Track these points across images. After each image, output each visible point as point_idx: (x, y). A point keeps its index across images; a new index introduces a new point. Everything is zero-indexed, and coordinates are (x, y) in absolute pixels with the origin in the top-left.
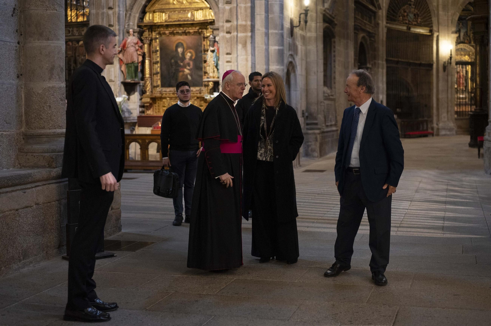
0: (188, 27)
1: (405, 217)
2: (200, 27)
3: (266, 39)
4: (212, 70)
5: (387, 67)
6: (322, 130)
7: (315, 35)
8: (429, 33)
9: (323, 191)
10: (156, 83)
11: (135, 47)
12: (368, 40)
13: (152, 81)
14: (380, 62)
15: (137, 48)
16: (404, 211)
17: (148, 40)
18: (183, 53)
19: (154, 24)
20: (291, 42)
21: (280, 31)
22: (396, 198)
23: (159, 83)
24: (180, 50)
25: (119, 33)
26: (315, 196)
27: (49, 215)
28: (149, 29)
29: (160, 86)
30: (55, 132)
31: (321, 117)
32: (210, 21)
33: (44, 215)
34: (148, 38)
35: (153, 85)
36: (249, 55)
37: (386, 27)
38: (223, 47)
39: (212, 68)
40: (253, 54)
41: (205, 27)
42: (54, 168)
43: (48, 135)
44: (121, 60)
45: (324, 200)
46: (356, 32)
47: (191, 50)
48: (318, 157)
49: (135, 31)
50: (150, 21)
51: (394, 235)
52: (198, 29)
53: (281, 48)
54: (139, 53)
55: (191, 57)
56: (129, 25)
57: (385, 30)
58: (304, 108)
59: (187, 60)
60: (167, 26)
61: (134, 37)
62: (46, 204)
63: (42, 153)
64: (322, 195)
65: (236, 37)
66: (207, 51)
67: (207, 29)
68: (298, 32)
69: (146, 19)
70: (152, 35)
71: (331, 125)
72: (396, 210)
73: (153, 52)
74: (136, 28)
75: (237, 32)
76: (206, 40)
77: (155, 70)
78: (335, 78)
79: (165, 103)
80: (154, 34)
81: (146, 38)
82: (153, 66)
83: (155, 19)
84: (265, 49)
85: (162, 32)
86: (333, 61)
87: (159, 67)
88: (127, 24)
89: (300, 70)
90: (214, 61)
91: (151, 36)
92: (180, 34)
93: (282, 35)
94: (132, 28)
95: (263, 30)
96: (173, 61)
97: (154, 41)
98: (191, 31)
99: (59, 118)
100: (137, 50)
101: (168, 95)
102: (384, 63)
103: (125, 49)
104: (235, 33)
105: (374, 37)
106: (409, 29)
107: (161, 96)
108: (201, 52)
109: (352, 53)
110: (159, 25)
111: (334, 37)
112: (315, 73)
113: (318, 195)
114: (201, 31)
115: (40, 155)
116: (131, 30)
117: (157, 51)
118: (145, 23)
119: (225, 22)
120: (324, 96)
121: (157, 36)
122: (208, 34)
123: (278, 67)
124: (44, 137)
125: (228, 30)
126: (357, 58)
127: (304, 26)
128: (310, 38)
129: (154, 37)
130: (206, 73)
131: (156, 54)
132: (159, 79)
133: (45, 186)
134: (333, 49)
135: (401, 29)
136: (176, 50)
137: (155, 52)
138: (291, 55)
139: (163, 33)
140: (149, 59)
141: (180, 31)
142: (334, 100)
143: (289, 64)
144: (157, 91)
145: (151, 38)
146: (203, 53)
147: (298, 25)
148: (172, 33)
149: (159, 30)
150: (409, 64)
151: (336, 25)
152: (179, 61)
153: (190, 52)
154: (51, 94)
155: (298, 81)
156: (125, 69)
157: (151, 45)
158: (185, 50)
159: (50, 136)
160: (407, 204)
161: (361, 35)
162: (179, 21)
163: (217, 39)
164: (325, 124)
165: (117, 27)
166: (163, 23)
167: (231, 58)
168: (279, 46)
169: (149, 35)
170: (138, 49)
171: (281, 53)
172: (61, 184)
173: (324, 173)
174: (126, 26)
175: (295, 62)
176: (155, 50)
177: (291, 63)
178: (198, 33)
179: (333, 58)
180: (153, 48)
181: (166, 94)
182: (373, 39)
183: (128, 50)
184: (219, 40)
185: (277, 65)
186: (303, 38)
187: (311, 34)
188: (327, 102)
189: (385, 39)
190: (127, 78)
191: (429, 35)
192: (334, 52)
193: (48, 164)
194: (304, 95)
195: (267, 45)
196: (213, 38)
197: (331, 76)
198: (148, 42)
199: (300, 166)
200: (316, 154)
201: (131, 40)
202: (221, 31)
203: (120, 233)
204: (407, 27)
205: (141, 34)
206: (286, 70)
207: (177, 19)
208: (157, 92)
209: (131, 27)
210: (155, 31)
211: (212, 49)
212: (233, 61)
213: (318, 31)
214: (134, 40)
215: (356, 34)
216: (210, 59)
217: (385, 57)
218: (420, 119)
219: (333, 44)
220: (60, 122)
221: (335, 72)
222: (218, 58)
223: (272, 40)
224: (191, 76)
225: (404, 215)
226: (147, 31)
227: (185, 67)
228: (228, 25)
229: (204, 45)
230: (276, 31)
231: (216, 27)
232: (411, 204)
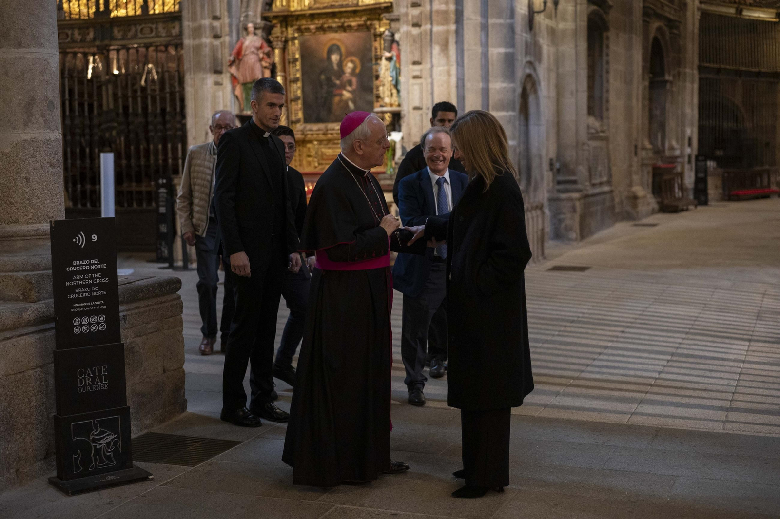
0: (348, 18)
1: (742, 383)
2: (368, 16)
3: (483, 36)
4: (387, 93)
5: (700, 79)
6: (585, 192)
7: (574, 27)
8: (775, 18)
9: (581, 315)
10: (296, 116)
11: (257, 54)
12: (668, 33)
13: (288, 113)
14: (688, 70)
15: (261, 55)
16: (737, 367)
17: (281, 41)
18: (340, 64)
19: (289, 13)
20: (529, 40)
21: (508, 21)
22: (720, 332)
23: (300, 115)
24: (335, 58)
25: (231, 31)
26: (566, 326)
27: (20, 397)
28: (281, 22)
29: (302, 120)
30: (38, 229)
31: (582, 170)
32: (385, 5)
33: (8, 399)
34: (280, 39)
35: (290, 119)
36: (453, 65)
37: (699, 9)
38: (407, 53)
39: (387, 89)
40: (460, 63)
41: (377, 17)
42: (34, 302)
43: (25, 236)
44: (234, 78)
45: (582, 335)
46: (647, 19)
47: (354, 58)
48: (576, 240)
49: (258, 26)
50: (283, 8)
51: (720, 431)
52: (364, 21)
53: (510, 50)
54: (264, 64)
55: (354, 70)
56: (247, 16)
57: (698, 15)
58: (552, 154)
59: (347, 75)
60: (312, 17)
61: (255, 38)
62: (14, 376)
63: (12, 271)
64: (580, 325)
65: (429, 33)
66: (381, 59)
67: (379, 20)
68: (542, 21)
69: (276, 5)
70: (287, 33)
71: (601, 184)
72: (721, 362)
73: (289, 62)
74: (259, 21)
75: (431, 24)
76: (378, 39)
77: (292, 93)
78: (608, 101)
79: (312, 150)
80: (291, 32)
81: (277, 37)
82: (290, 86)
83: (292, 4)
84: (482, 53)
85: (303, 27)
86: (604, 70)
87: (299, 88)
88: (243, 15)
89: (545, 90)
90: (391, 77)
91: (285, 34)
92: (335, 30)
93: (512, 29)
94: (252, 22)
95: (478, 19)
96: (323, 77)
97: (290, 43)
98: (353, 24)
99: (48, 201)
100: (261, 60)
101: (315, 136)
102: (696, 72)
103: (241, 57)
104: (428, 26)
105: (677, 28)
106: (740, 12)
107: (304, 139)
108: (371, 60)
109: (638, 57)
110: (299, 16)
111: (607, 29)
112: (572, 93)
113: (571, 325)
114: (371, 24)
115: (8, 276)
116: (250, 25)
117: (296, 60)
118: (276, 12)
119: (409, 6)
120: (589, 133)
121: (296, 35)
122: (382, 29)
123: (504, 85)
124: (18, 240)
125: (415, 21)
126: (648, 65)
127: (553, 11)
128: (564, 32)
129: (290, 36)
130: (378, 97)
131: (294, 65)
132: (301, 109)
133: (10, 341)
134: (605, 50)
135: (726, 13)
136: (329, 58)
137: (293, 63)
138: (530, 63)
139: (305, 29)
140: (283, 74)
141: (334, 25)
142: (606, 139)
143: (526, 79)
144: (297, 129)
145: (286, 37)
146: (374, 62)
147: (542, 8)
148: (322, 29)
149: (298, 23)
150: (739, 73)
151: (610, 7)
152: (333, 78)
153: (352, 62)
154: (29, 154)
155: (542, 108)
156: (242, 94)
157: (286, 50)
158: (343, 57)
159: (29, 238)
160: (742, 348)
161: (655, 25)
162: (332, 6)
163: (397, 37)
164: (590, 180)
165: (226, 20)
166: (304, 10)
167: (421, 70)
168: (506, 46)
169: (282, 32)
170: (263, 58)
171: (509, 61)
172: (47, 334)
173: (587, 273)
174: (242, 19)
175: (537, 75)
176: (293, 59)
177: (529, 76)
178: (364, 27)
179: (605, 67)
180: (288, 54)
181: (312, 135)
182: (675, 31)
183: (246, 59)
184: (400, 38)
185: (503, 82)
186: (552, 32)
187: (566, 25)
188: (593, 144)
189: (696, 31)
190: (245, 108)
191: (775, 23)
192: (608, 55)
193: (23, 294)
194: (553, 132)
195: (485, 45)
196: (389, 36)
197: (601, 98)
198: (280, 45)
199: (544, 258)
200: (573, 235)
201: (251, 42)
202: (403, 23)
203: (184, 415)
204: (737, 9)
205: (268, 31)
206: (519, 90)
207: (328, 3)
208: (298, 131)
209: (250, 19)
210: (292, 26)
211: (387, 54)
212: (423, 76)
213: (578, 20)
214: (255, 42)
215: (646, 24)
216: (384, 73)
217: (696, 62)
218: (758, 168)
219: (605, 42)
220: (48, 210)
221: (608, 91)
222: (398, 71)
223: (493, 36)
224: (354, 102)
225: (737, 377)
226: (279, 25)
227: (343, 87)
228: (416, 11)
229: (376, 49)
230: (501, 21)
231: (394, 16)
232: (751, 348)
